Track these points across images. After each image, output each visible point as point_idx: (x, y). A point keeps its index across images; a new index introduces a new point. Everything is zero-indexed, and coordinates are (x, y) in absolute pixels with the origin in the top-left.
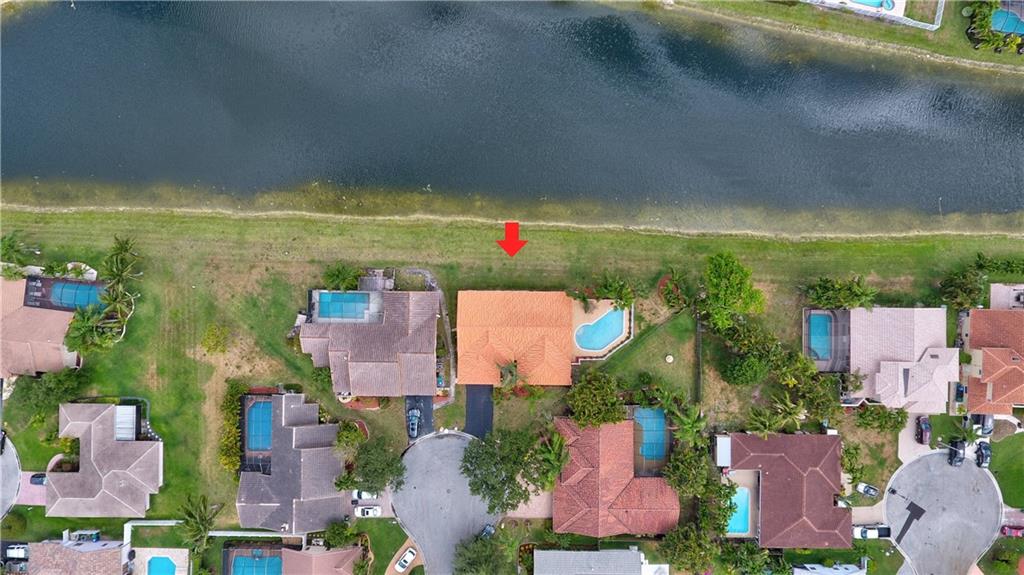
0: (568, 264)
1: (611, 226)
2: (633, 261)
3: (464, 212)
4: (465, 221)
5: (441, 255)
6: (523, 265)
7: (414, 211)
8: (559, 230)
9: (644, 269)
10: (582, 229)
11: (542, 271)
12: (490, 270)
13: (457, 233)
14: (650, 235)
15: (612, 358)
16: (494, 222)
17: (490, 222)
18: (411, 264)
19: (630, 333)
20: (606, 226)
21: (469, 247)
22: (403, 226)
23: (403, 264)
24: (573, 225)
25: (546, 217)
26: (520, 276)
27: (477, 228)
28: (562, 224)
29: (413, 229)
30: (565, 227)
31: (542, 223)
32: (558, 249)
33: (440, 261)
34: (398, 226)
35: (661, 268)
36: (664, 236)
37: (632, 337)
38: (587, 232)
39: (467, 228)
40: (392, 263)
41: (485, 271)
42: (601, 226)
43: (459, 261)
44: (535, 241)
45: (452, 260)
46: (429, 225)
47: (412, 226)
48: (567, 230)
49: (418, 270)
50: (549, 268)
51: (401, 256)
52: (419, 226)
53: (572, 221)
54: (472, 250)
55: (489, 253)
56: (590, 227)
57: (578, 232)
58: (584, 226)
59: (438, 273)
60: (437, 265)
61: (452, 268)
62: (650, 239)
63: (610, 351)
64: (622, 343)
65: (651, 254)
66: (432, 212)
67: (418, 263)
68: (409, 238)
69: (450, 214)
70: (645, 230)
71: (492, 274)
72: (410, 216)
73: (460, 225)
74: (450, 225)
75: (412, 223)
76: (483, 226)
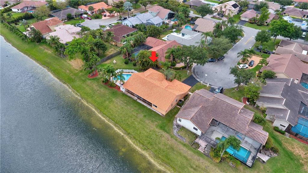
1: (85, 103)
2: (92, 87)
4: (137, 146)
5: (162, 136)
8: (103, 114)
9: (92, 83)
11: (126, 103)
12: (145, 116)
13: (146, 142)
14: (78, 92)
17: (126, 137)
18: (180, 142)
20: (87, 104)
21: (145, 131)
22: (172, 167)
23: (185, 145)
26: (135, 107)
27: (135, 138)
29: (167, 161)
30: (100, 114)
32: (111, 107)
33: (164, 134)
35: (87, 81)
36: (74, 89)
39: (139, 141)
40: (190, 149)
41: (147, 117)
43: (155, 128)
44: (116, 115)
45: (158, 131)
46: (156, 157)
47: (166, 163)
49: (179, 137)
50: (122, 102)
51: (183, 149)
52: (163, 161)
55: (140, 123)
57: (98, 109)
59: (169, 130)
60: (167, 133)
61: (161, 127)
67: (176, 140)
68: (172, 156)
70: (77, 95)
72: (163, 170)
73: (142, 145)
74: (146, 149)
75: (165, 165)
76: (131, 137)
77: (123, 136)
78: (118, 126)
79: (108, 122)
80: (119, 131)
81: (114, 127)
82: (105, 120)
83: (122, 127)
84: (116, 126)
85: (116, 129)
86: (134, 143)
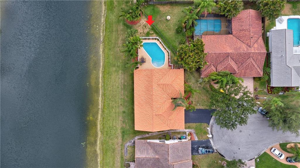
0: (120, 72)
1: (101, 50)
2: (118, 38)
3: (96, 125)
4: (100, 125)
5: (117, 137)
6: (121, 95)
7: (95, 151)
8: (103, 77)
9: (122, 32)
10: (103, 65)
11: (124, 85)
12: (124, 112)
13: (106, 129)
14: (105, 29)
15: (169, 48)
16: (100, 110)
17: (100, 112)
18: (122, 153)
19: (155, 39)
20: (101, 53)
21: (113, 123)
22: (103, 157)
23: (122, 157)
24: (101, 69)
25: (97, 83)
26: (127, 96)
27: (103, 119)
28: (101, 75)
29: (105, 152)
30: (102, 73)
31: (100, 85)
32: (113, 77)
33: (120, 138)
34: (103, 159)
35: (121, 24)
36: (106, 23)
37: (158, 38)
38: (104, 62)
39: (103, 124)
40: (121, 163)
41: (124, 114)
42: (101, 55)
43: (120, 128)
44: (109, 89)
45: (119, 132)
46: (102, 144)
47: (103, 152)
49: (125, 150)
50: (123, 81)
51: (118, 158)
52: (103, 149)
53: (99, 70)
54: (114, 121)
55: (116, 113)
56: (102, 61)
57: (104, 67)
58: (101, 64)
59: (126, 139)
60: (122, 140)
61: (123, 132)
62: (107, 30)
63: (165, 49)
64: (161, 43)
65: (114, 29)
66: (96, 141)
67: (121, 149)
68: (109, 154)
69: (96, 133)
70: (103, 33)
71: (126, 111)
72: (98, 153)
73: (102, 128)
74: (102, 133)
75: (101, 152)
76: (102, 116)
77: (99, 108)
78: (102, 99)
79: (101, 88)
80: (100, 102)
81: (100, 96)
82: (100, 84)
83: (104, 102)
84: (102, 97)
85: (100, 99)
86: (100, 121)
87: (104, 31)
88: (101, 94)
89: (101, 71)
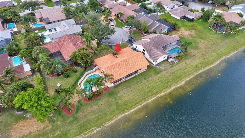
1: (110, 123)
4: (167, 91)
8: (132, 107)
10: (122, 114)
14: (89, 130)
17: (159, 95)
18: (170, 68)
20: (113, 121)
22: (183, 78)
23: (172, 67)
24: (127, 113)
27: (161, 90)
28: (132, 111)
30: (130, 110)
32: (127, 99)
33: (162, 73)
36: (82, 133)
37: (78, 84)
38: (120, 113)
39: (164, 88)
40: (175, 66)
41: (146, 78)
42: (115, 120)
43: (157, 76)
44: (137, 97)
45: (159, 75)
46: (176, 83)
47: (181, 79)
48: (128, 109)
49: (166, 67)
52: (179, 80)
56: (120, 117)
57: (123, 111)
58: (122, 115)
59: (160, 70)
61: (157, 73)
62: (89, 127)
65: (85, 120)
67: (168, 69)
68: (178, 75)
70: (93, 130)
71: (143, 78)
72: (184, 82)
73: (167, 88)
74: (170, 86)
75: (182, 80)
76: (160, 92)
77: (157, 97)
78: (148, 99)
79: (142, 105)
80: (152, 99)
82: (139, 107)
83: (150, 96)
84: (147, 100)
85: (150, 101)
86: (164, 92)
87: (91, 130)
88: (146, 102)
89: (129, 112)
